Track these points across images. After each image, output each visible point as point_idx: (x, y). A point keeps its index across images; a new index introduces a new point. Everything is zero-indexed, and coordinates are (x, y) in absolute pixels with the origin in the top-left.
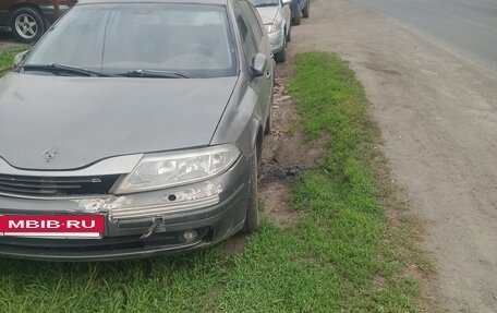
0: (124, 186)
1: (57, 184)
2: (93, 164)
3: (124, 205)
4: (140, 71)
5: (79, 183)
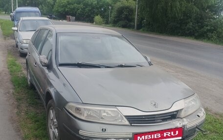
2: (171, 107)
3: (189, 122)
4: (123, 64)
5: (169, 115)
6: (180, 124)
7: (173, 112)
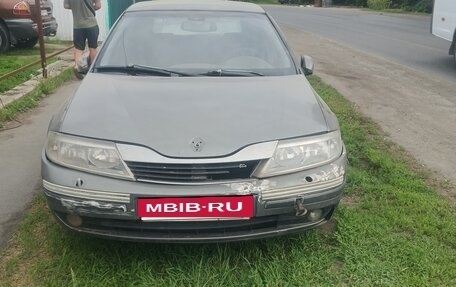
0: (265, 170)
1: (208, 170)
2: (235, 152)
3: (271, 188)
4: (219, 71)
5: (227, 169)
6: (246, 188)
7: (238, 163)
